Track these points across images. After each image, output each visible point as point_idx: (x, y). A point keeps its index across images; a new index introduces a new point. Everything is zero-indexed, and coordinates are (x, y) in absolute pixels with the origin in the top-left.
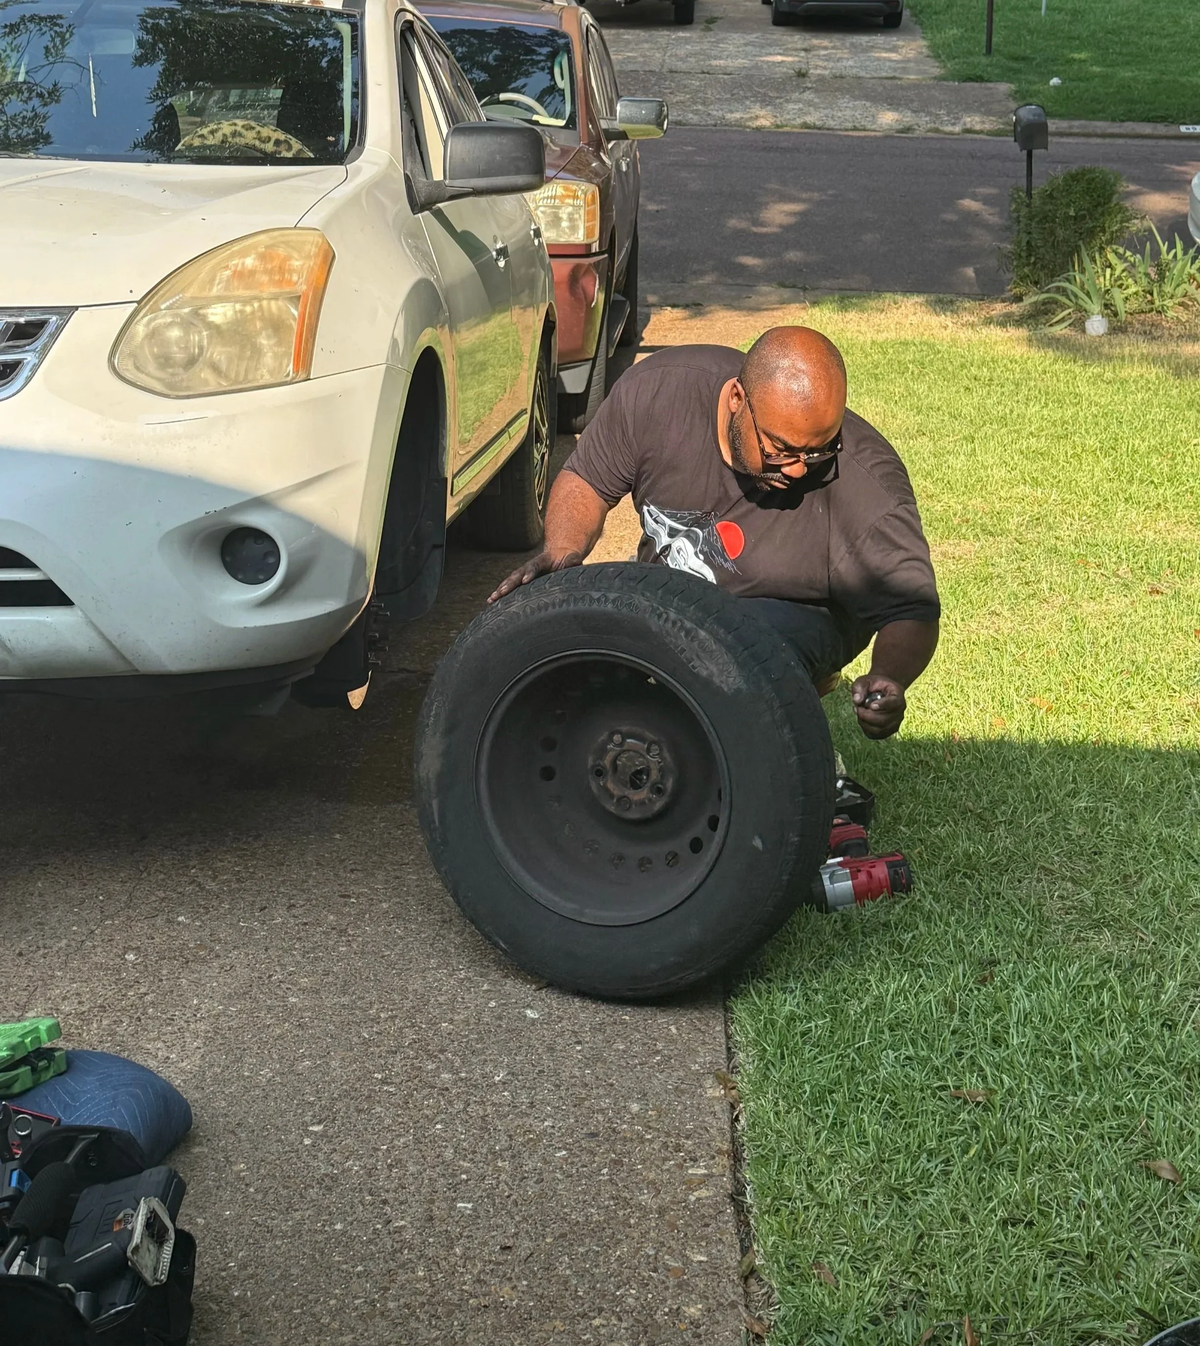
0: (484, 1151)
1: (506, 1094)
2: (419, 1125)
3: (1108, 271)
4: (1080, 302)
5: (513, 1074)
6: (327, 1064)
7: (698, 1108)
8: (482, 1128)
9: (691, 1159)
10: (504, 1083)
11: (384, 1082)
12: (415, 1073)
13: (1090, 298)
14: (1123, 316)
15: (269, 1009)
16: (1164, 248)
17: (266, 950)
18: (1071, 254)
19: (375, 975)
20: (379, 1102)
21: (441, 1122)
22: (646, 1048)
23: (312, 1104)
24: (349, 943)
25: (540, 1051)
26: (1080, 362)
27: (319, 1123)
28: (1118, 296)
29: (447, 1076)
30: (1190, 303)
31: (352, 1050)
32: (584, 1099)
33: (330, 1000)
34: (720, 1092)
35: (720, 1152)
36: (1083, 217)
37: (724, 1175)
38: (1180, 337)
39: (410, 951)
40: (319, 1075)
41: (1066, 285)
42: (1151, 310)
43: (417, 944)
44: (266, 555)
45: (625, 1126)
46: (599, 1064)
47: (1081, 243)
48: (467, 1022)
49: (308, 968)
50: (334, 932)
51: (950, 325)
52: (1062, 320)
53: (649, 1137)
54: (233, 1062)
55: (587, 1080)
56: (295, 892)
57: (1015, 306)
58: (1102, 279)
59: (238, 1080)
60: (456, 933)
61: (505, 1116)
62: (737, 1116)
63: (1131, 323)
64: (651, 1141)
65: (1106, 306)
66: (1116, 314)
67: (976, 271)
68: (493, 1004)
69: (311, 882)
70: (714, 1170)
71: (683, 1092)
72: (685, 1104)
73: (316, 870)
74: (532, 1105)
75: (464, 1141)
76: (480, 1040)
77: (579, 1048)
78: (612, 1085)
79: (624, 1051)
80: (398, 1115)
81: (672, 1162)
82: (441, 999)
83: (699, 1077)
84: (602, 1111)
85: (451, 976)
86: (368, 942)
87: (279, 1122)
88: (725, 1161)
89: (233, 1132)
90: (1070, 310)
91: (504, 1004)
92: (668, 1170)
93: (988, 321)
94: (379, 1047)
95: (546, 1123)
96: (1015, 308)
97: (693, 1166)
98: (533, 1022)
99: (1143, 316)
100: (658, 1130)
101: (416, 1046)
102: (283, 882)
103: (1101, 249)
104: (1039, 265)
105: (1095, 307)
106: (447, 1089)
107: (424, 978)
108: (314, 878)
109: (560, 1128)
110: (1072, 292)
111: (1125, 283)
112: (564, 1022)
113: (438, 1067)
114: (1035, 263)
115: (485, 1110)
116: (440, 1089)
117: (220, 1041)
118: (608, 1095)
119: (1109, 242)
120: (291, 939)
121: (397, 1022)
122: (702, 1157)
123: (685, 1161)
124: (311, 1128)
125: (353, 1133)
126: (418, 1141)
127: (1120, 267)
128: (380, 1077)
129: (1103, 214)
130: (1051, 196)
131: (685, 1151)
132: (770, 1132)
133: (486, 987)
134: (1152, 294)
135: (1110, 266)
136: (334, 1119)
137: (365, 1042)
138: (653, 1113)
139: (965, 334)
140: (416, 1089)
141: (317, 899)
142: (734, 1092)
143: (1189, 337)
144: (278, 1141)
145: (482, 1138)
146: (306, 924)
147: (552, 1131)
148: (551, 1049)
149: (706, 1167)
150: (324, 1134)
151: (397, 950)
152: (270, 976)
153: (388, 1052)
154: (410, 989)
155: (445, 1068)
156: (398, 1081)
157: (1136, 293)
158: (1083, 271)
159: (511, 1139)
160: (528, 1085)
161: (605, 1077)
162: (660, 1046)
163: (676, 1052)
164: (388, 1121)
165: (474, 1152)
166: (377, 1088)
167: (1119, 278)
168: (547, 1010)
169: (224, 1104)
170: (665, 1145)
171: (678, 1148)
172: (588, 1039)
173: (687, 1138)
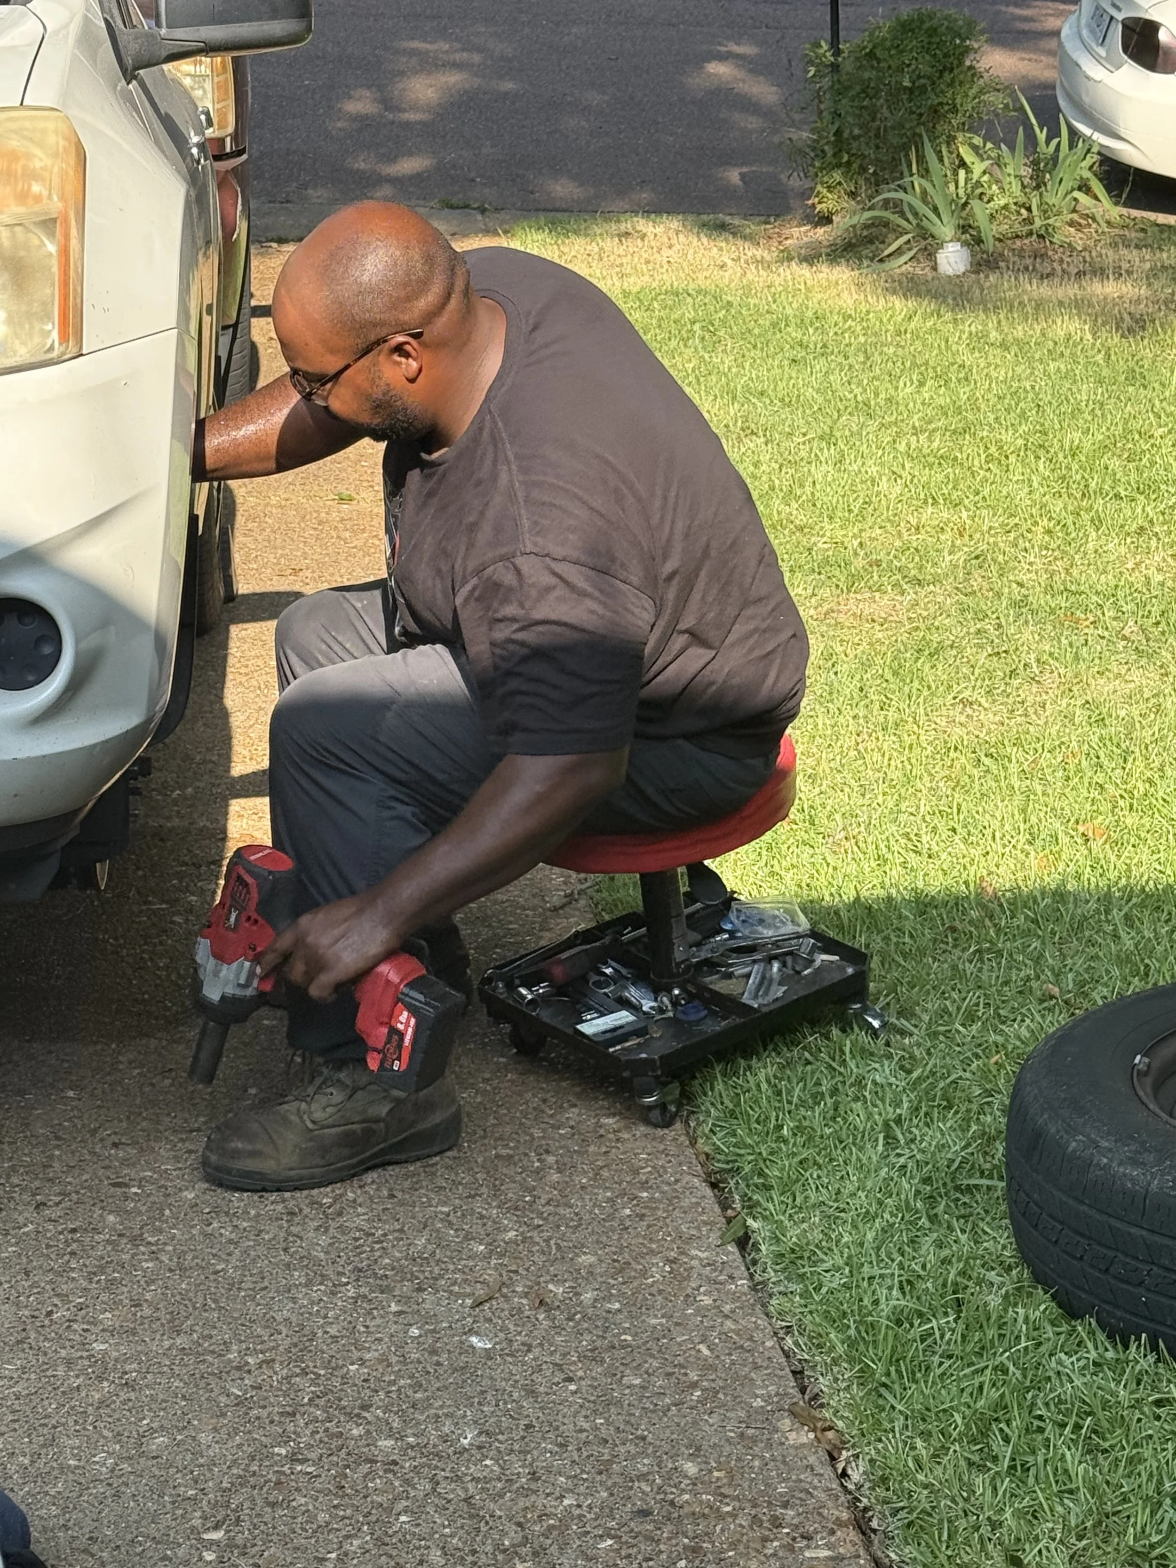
0: (489, 1548)
1: (488, 1462)
2: (373, 1518)
3: (962, 173)
4: (925, 222)
5: (488, 1433)
6: (194, 1438)
7: (784, 1462)
8: (471, 1517)
9: (803, 1537)
10: (480, 1448)
11: (293, 1458)
12: (335, 1443)
13: (939, 216)
14: (990, 245)
15: (69, 1363)
16: (1042, 136)
17: (27, 1273)
18: (905, 148)
19: (215, 1301)
20: (298, 1490)
21: (406, 1511)
22: (673, 1380)
23: (193, 1499)
24: (154, 1255)
25: (516, 1395)
26: (948, 316)
27: (216, 1527)
28: (980, 212)
29: (386, 1443)
30: (1083, 222)
31: (223, 1415)
32: (610, 1462)
33: (160, 1344)
34: (807, 1437)
35: (839, 1523)
36: (923, 89)
37: (859, 1556)
38: (1079, 274)
39: (254, 1261)
40: (189, 1456)
41: (900, 195)
42: (1030, 233)
43: (261, 1250)
44: (39, 641)
45: (686, 1497)
46: (613, 1409)
47: (921, 130)
48: (383, 1359)
49: (104, 1297)
50: (124, 1240)
51: (730, 263)
52: (899, 252)
53: (728, 1509)
54: (44, 1446)
55: (604, 1433)
56: (37, 1183)
57: (820, 231)
58: (952, 187)
59: (62, 1473)
60: (317, 1229)
61: (501, 1496)
62: (844, 1470)
63: (1002, 255)
64: (733, 1515)
65: (964, 228)
66: (979, 241)
67: (743, 176)
68: (415, 1332)
69: (56, 1165)
70: (842, 1550)
71: (754, 1440)
72: (762, 1458)
73: (58, 1147)
74: (534, 1476)
75: (452, 1536)
76: (418, 1386)
77: (573, 1387)
78: (644, 1438)
79: (643, 1387)
80: (335, 1507)
81: (776, 1544)
82: (333, 1331)
83: (768, 1417)
84: (643, 1477)
85: (334, 1294)
86: (184, 1253)
87: (152, 1530)
88: (853, 1535)
89: (85, 1551)
90: (909, 236)
91: (434, 1331)
92: (774, 1555)
93: (787, 257)
94: (264, 1407)
95: (566, 1502)
96: (821, 233)
97: (808, 1547)
98: (488, 1354)
99: (1018, 243)
100: (736, 1497)
101: (322, 1402)
102: (13, 1169)
103: (951, 140)
104: (855, 166)
105: (946, 229)
106: (394, 1462)
107: (294, 1300)
108: (59, 1158)
109: (590, 1507)
110: (909, 205)
111: (989, 192)
112: (537, 1351)
113: (368, 1432)
114: (849, 163)
115: (466, 1490)
116: (384, 1463)
117: (11, 1417)
118: (644, 1454)
119: (962, 127)
120: (60, 1256)
121: (277, 1367)
122: (816, 1532)
123: (794, 1539)
124: (205, 1536)
125: (275, 1538)
126: (380, 1543)
127: (978, 167)
128: (283, 1452)
129: (951, 85)
130: (871, 55)
131: (789, 1526)
132: (914, 1488)
133: (394, 1307)
134: (1029, 209)
135: (963, 164)
136: (238, 1519)
137: (240, 1402)
138: (721, 1474)
139: (757, 277)
140: (348, 1466)
141: (77, 1193)
142: (830, 1434)
143: (1094, 273)
144: (162, 1559)
145: (478, 1530)
146: (74, 1231)
147: (578, 1511)
148: (531, 1392)
149: (829, 1546)
150: (231, 1545)
151: (234, 1261)
152: (49, 1314)
153: (282, 1414)
154: (279, 1318)
155: (379, 1431)
156: (313, 1456)
157: (1005, 207)
158: (925, 173)
159: (523, 1529)
160: (516, 1447)
161: (628, 1428)
162: (694, 1376)
163: (721, 1383)
164: (323, 1517)
165: (474, 1552)
166: (286, 1468)
167: (979, 184)
168: (502, 1335)
169: (54, 1511)
170: (755, 1520)
171: (777, 1523)
172: (580, 1373)
173: (785, 1505)
